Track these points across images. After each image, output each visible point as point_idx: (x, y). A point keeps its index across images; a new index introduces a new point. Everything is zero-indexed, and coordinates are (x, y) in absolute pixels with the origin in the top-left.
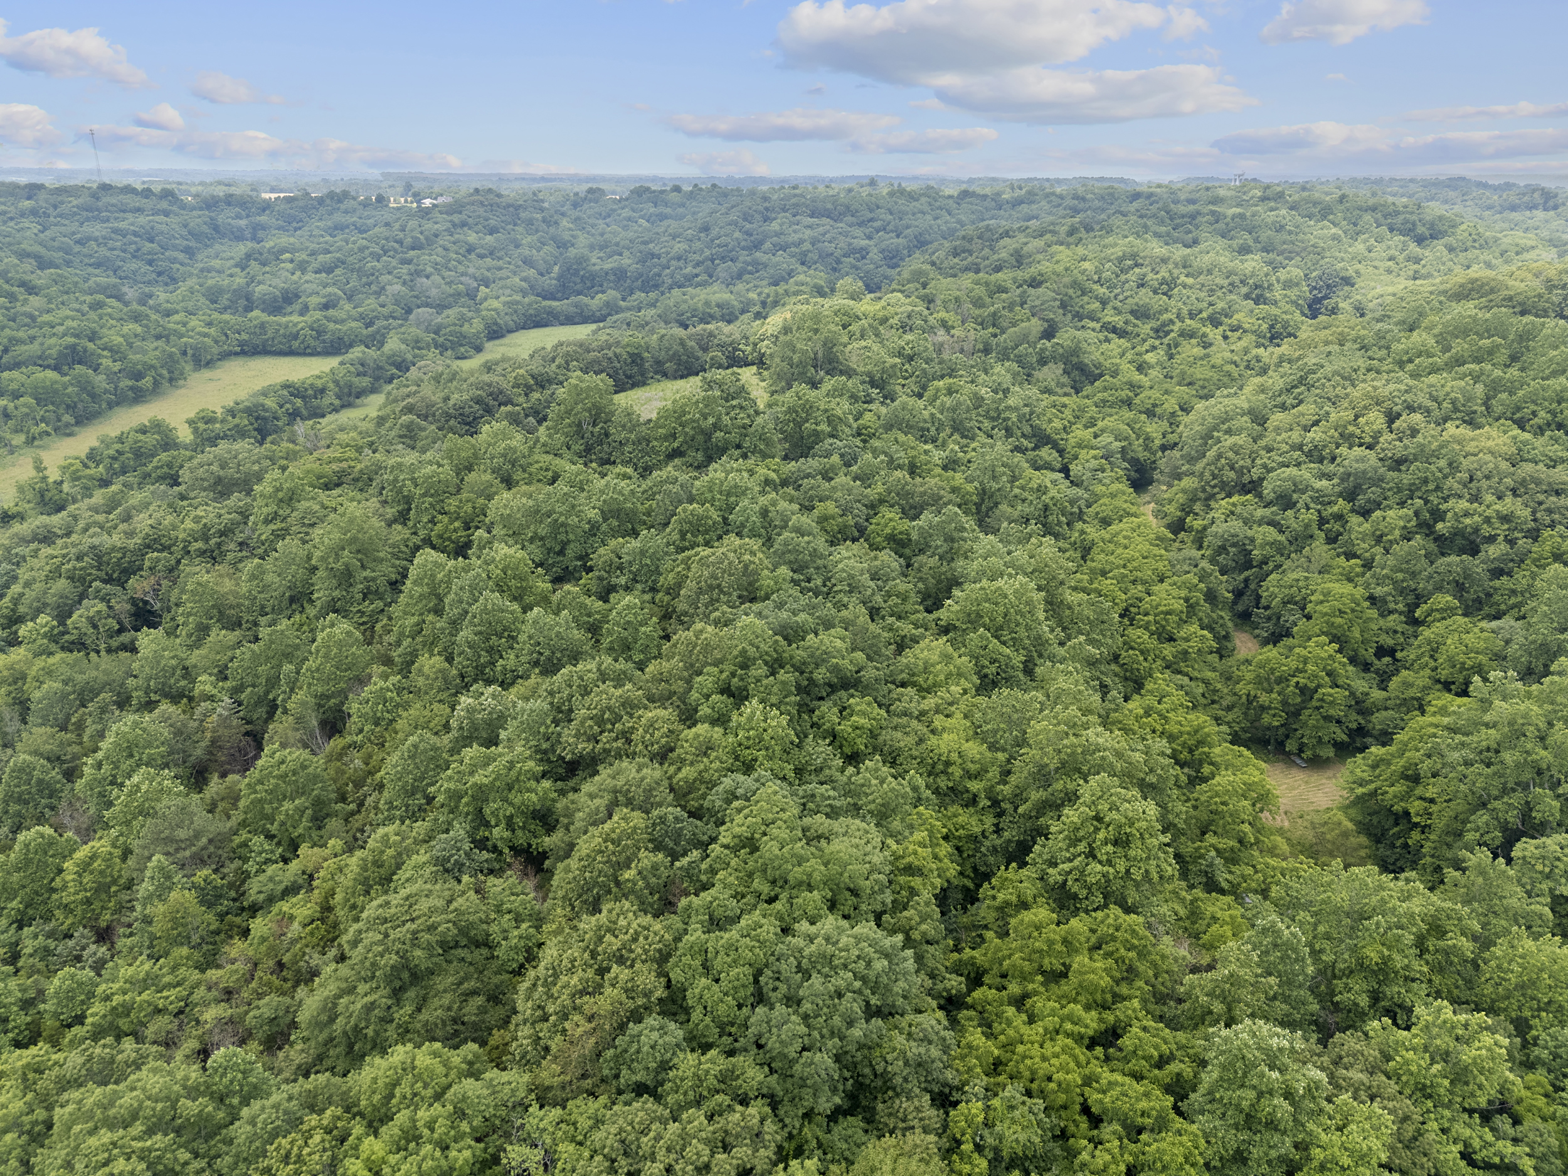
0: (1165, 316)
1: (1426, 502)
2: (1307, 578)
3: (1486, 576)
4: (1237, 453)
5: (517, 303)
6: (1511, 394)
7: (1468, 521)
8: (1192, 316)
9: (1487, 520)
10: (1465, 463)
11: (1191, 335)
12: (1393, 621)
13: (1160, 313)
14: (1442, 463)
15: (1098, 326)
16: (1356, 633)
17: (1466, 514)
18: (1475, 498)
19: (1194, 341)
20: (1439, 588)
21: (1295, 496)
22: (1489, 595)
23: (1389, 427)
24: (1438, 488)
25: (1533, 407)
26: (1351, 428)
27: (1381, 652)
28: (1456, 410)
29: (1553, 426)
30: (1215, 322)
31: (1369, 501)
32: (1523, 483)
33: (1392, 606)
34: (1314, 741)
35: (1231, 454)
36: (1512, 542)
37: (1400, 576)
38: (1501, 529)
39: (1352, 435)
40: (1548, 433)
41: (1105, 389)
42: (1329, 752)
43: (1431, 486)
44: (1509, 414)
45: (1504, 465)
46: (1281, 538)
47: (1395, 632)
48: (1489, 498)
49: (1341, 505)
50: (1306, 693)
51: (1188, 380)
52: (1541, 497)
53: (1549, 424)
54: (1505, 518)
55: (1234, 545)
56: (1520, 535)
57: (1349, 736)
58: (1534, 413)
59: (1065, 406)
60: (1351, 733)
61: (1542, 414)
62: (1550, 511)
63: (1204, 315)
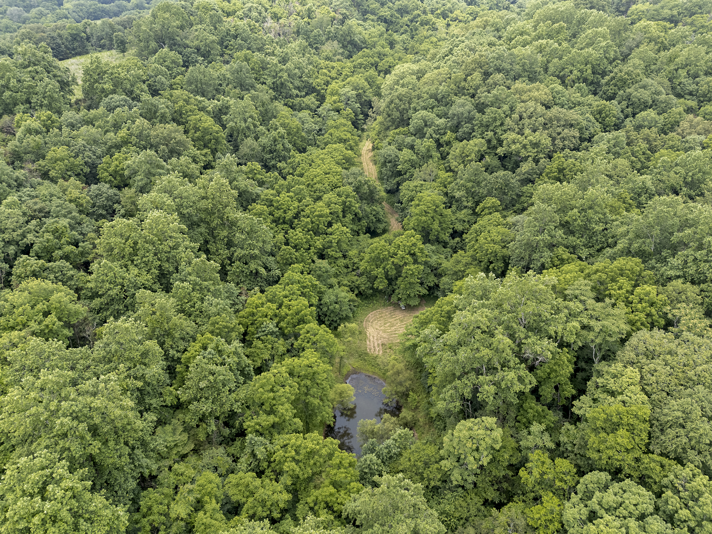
0: (416, 12)
1: (495, 134)
2: (422, 185)
3: (517, 184)
4: (401, 100)
5: (83, 5)
6: (560, 58)
7: (513, 147)
8: (432, 12)
9: (524, 147)
10: (520, 107)
11: (427, 23)
12: (463, 214)
13: (413, 10)
14: (506, 107)
15: (375, 18)
16: (436, 226)
17: (514, 143)
18: (521, 133)
19: (426, 27)
20: (489, 194)
21: (425, 129)
22: (519, 196)
23: (484, 82)
24: (502, 124)
25: (571, 68)
26: (463, 84)
27: (455, 234)
28: (525, 70)
29: (581, 80)
30: (444, 16)
31: (464, 133)
32: (551, 120)
33: (465, 204)
34: (405, 296)
35: (397, 101)
36: (536, 161)
37: (470, 185)
38: (532, 152)
39: (464, 88)
40: (577, 85)
41: (363, 56)
42: (415, 302)
43: (498, 123)
44: (557, 73)
45: (540, 109)
46: (415, 157)
47: (464, 221)
48: (527, 131)
49: (449, 135)
50: (398, 268)
51: (415, 51)
52: (559, 130)
53: (578, 79)
54: (536, 145)
55: (390, 162)
56: (543, 156)
57: (429, 291)
58: (571, 72)
59: (333, 68)
60: (430, 289)
61: (575, 72)
62: (564, 139)
63: (439, 11)
